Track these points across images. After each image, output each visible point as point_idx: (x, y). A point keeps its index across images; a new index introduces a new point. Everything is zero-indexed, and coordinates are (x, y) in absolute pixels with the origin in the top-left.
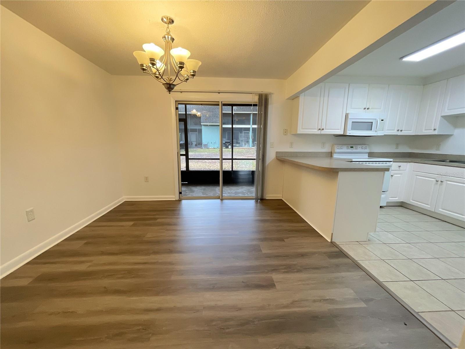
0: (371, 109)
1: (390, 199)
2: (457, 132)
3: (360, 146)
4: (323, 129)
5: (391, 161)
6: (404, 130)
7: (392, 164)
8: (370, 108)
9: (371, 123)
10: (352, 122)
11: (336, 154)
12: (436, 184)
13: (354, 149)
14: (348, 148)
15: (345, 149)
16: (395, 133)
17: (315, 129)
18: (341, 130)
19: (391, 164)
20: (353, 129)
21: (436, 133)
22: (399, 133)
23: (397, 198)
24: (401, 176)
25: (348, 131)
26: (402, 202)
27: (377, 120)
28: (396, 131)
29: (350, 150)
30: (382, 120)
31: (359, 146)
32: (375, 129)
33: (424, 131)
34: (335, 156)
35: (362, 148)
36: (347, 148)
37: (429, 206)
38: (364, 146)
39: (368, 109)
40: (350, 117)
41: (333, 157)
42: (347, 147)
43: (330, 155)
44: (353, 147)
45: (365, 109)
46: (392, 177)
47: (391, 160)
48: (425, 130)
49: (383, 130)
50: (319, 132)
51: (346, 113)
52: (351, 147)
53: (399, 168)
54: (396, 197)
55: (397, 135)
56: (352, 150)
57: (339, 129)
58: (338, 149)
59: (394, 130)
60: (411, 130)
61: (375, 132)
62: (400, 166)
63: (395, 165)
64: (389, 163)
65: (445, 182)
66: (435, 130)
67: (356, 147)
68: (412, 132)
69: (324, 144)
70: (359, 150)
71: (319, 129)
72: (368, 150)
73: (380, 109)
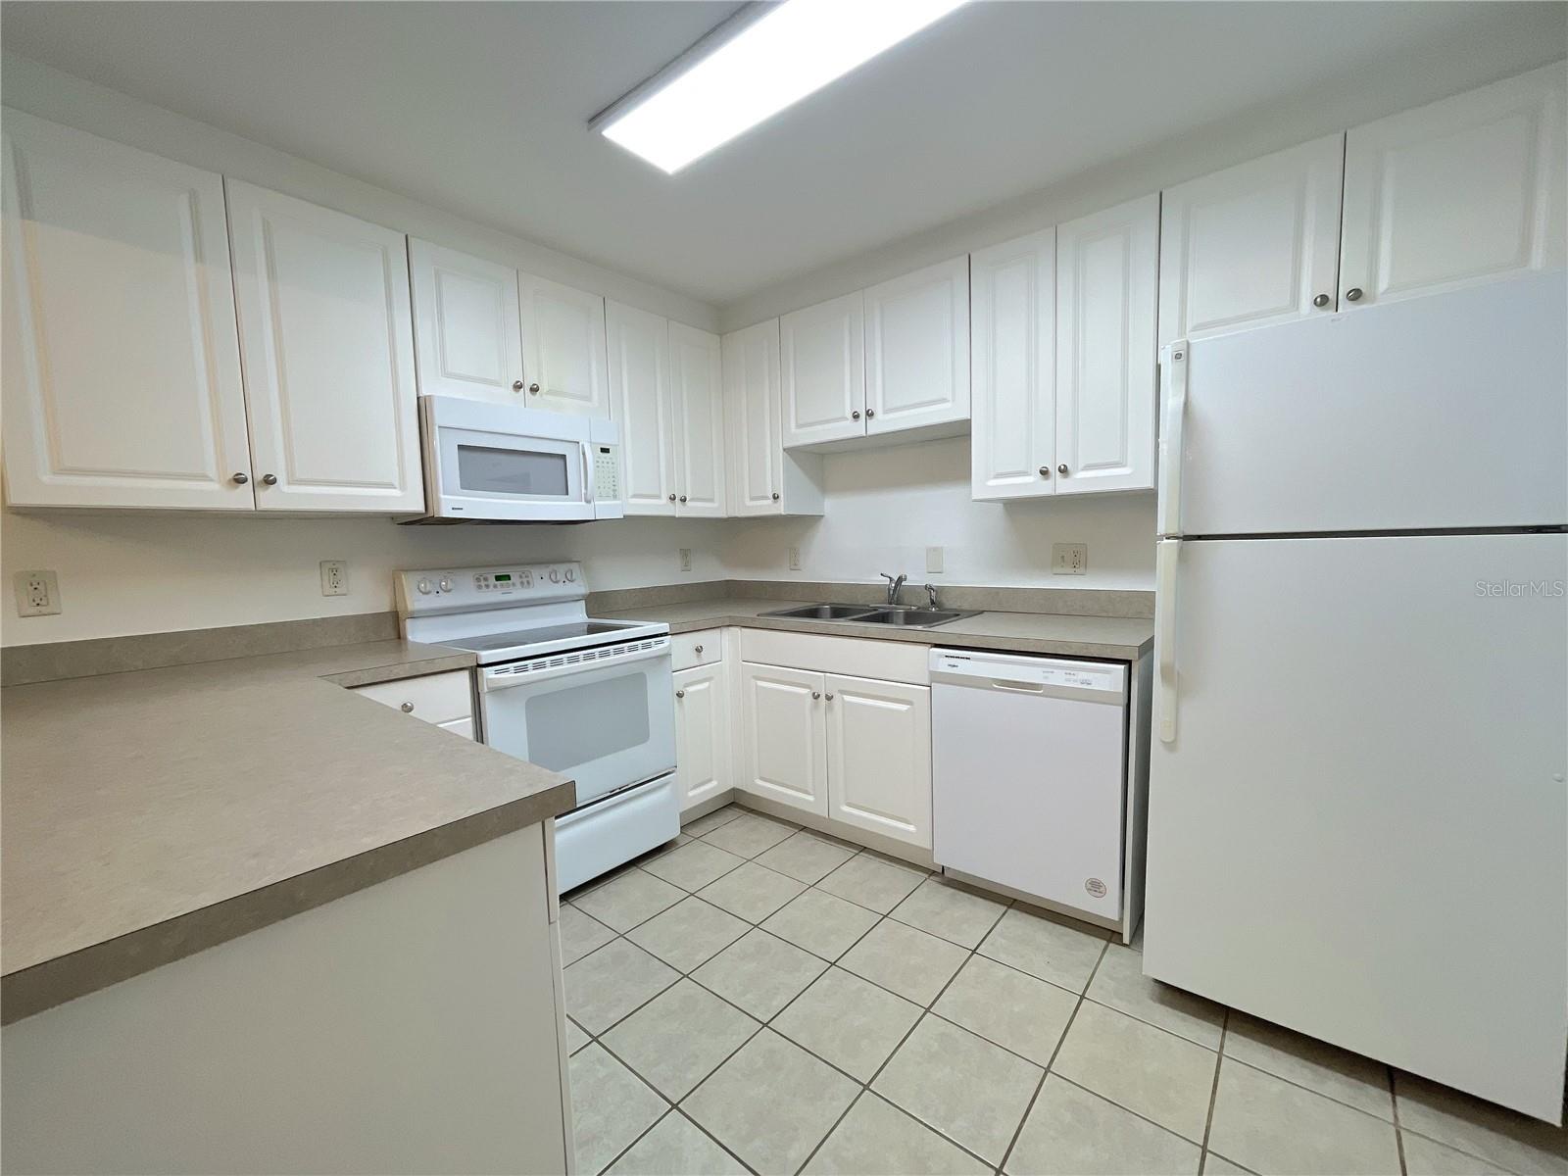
0: (549, 392)
1: (691, 794)
2: (832, 507)
3: (545, 571)
4: (269, 481)
5: (666, 634)
6: (694, 499)
7: (670, 646)
8: (544, 388)
9: (560, 462)
10: (461, 447)
11: (420, 623)
12: (816, 707)
13: (514, 584)
14: (483, 583)
15: (466, 591)
16: (660, 507)
17: (204, 478)
18: (403, 488)
19: (666, 644)
20: (469, 483)
21: (780, 509)
22: (678, 511)
23: (714, 783)
24: (709, 687)
25: (442, 496)
26: (733, 789)
27: (583, 446)
28: (664, 500)
29: (496, 594)
30: (605, 450)
31: (536, 573)
32: (583, 491)
33: (749, 503)
34: (418, 634)
35: (553, 577)
36: (480, 587)
37: (811, 798)
38: (562, 568)
39: (534, 390)
40: (439, 417)
41: (405, 638)
42: (478, 580)
43: (389, 632)
44: (508, 577)
45: (518, 387)
46: (679, 702)
47: (664, 627)
48: (752, 499)
49: (615, 497)
50: (241, 500)
51: (418, 398)
52: (498, 578)
53: (698, 656)
54: (710, 780)
55: (673, 518)
56: (506, 590)
57: (396, 484)
58: (425, 596)
59: (658, 497)
60: (711, 500)
61: (583, 503)
62: (699, 650)
63: (680, 647)
64: (657, 643)
65: (837, 697)
66: (776, 497)
67: (521, 577)
68: (716, 505)
69: (335, 572)
70: (542, 589)
71: (239, 480)
72: (580, 588)
73: (588, 398)
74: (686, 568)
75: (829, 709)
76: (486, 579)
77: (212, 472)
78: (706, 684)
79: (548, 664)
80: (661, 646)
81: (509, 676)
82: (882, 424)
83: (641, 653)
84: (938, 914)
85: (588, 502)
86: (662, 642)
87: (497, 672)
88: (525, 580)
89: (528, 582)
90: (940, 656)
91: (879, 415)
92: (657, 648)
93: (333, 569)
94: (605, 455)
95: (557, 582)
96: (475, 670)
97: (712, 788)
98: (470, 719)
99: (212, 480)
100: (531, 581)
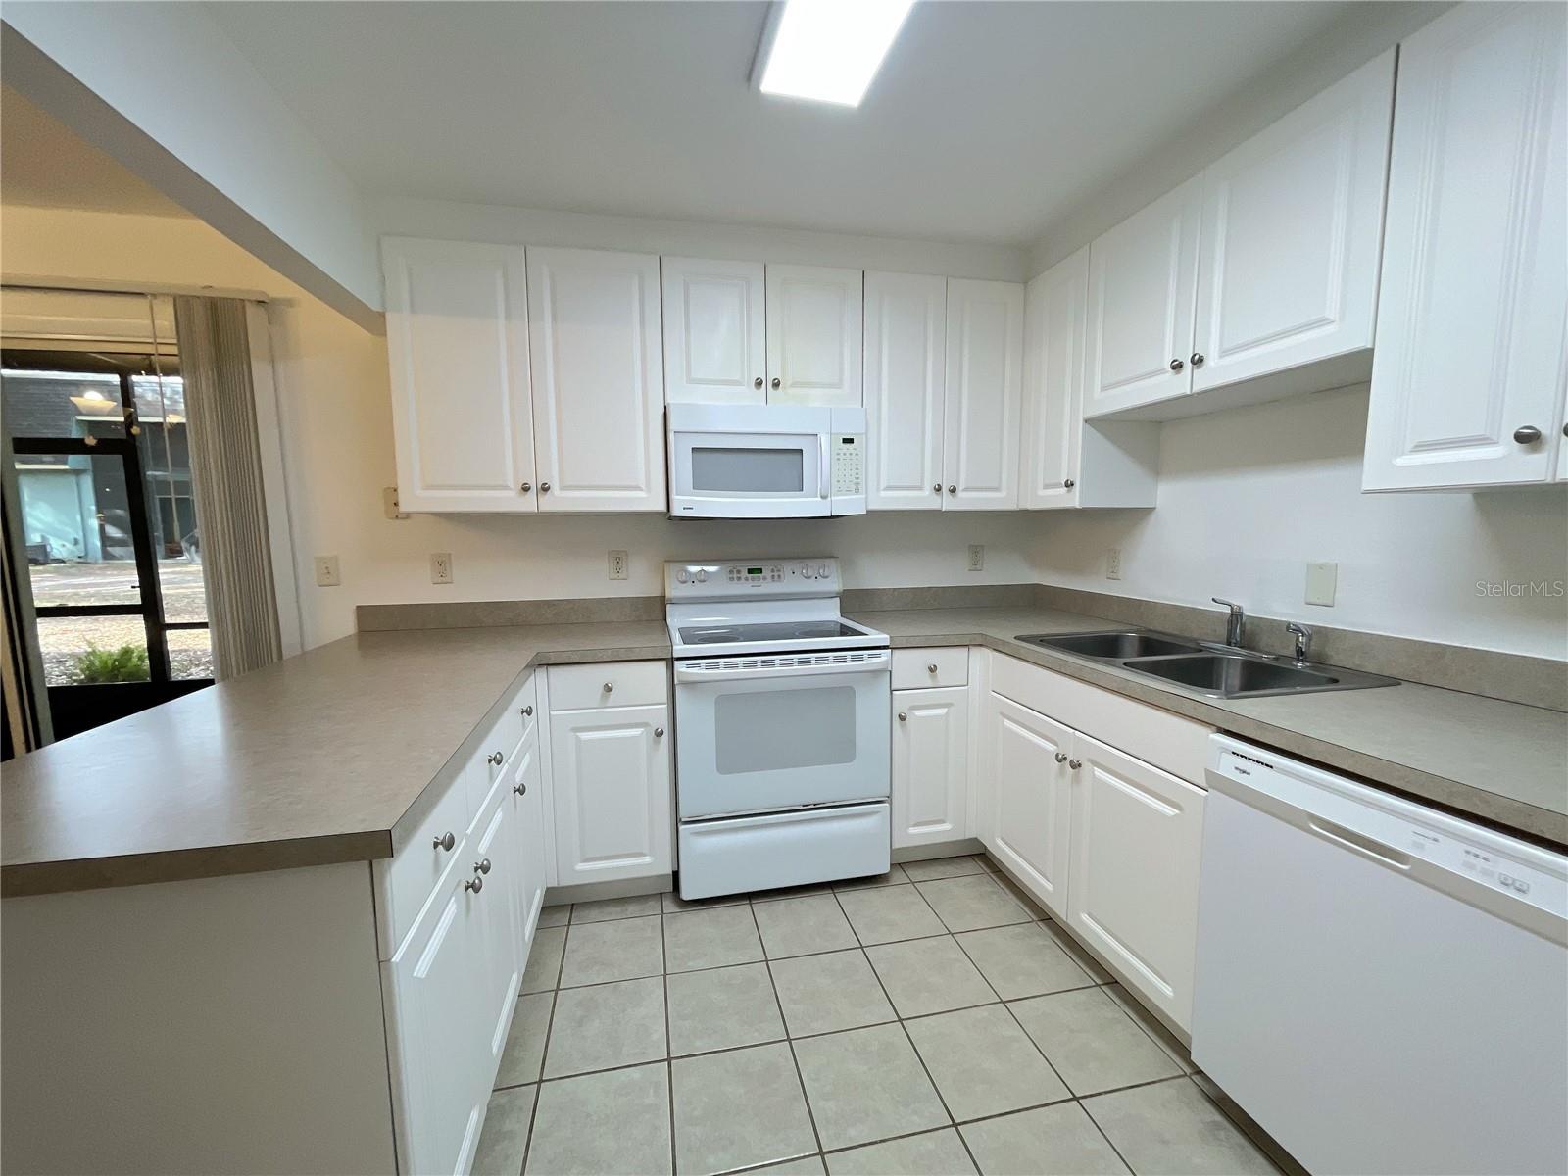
0: (795, 385)
1: (913, 830)
3: (796, 565)
4: (545, 489)
5: (885, 647)
6: (966, 489)
7: (889, 661)
8: (786, 381)
9: (795, 457)
10: (694, 450)
11: (679, 608)
13: (765, 579)
14: (735, 576)
15: (719, 583)
16: (920, 499)
17: (506, 488)
18: (649, 489)
19: (883, 658)
20: (700, 483)
21: (1074, 500)
22: (947, 503)
23: (946, 827)
24: (947, 713)
25: (679, 497)
26: (975, 839)
27: (823, 439)
28: (928, 491)
29: (746, 587)
30: (848, 441)
31: (787, 568)
32: (819, 486)
33: (1041, 492)
35: (806, 572)
36: (732, 579)
39: (773, 385)
41: (667, 621)
42: (731, 572)
43: (656, 614)
44: (760, 571)
45: (755, 384)
46: (902, 726)
47: (884, 639)
48: (1046, 487)
49: (857, 491)
50: (529, 504)
51: (665, 407)
52: (750, 571)
53: (931, 676)
54: (942, 822)
56: (756, 583)
57: (643, 487)
58: (685, 585)
59: (920, 488)
60: (997, 489)
61: (819, 499)
62: (933, 670)
63: (908, 665)
64: (871, 656)
65: (1086, 766)
66: (1069, 485)
67: (773, 571)
68: (1004, 494)
69: (618, 560)
70: (791, 582)
71: (526, 489)
72: (835, 584)
73: (839, 385)
74: (975, 567)
75: (1077, 780)
76: (739, 572)
77: (511, 484)
78: (943, 711)
79: (759, 663)
80: (875, 660)
81: (699, 671)
82: (1220, 372)
83: (849, 665)
84: (1165, 1142)
85: (824, 497)
86: (878, 656)
87: (688, 666)
88: (776, 574)
89: (779, 576)
90: (1224, 749)
91: (1211, 361)
92: (870, 661)
93: (618, 558)
94: (848, 445)
95: (809, 578)
96: (671, 661)
97: (942, 831)
98: (666, 706)
99: (510, 489)
100: (782, 576)
